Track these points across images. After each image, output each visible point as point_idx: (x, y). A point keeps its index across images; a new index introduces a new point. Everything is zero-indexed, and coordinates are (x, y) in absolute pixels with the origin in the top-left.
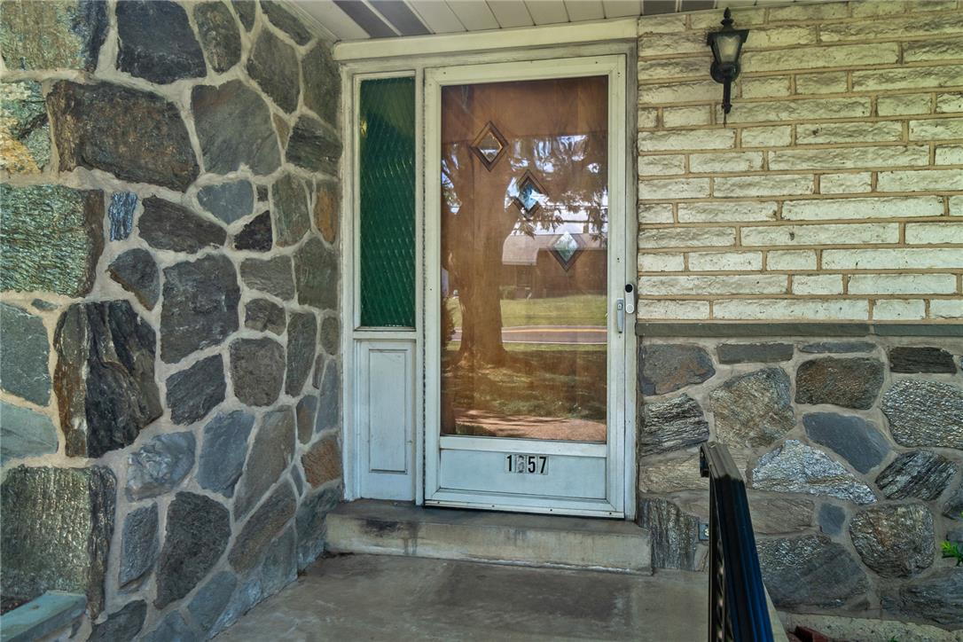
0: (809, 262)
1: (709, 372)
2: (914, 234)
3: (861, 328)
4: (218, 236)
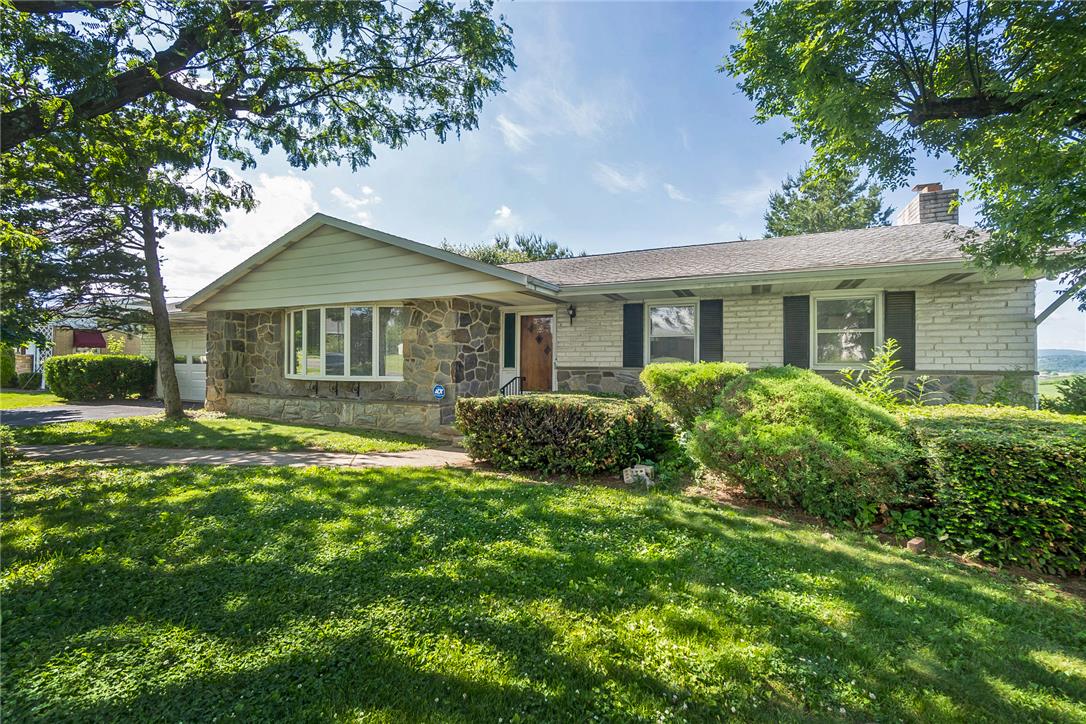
0: (588, 354)
1: (569, 377)
2: (607, 349)
3: (597, 368)
4: (474, 350)
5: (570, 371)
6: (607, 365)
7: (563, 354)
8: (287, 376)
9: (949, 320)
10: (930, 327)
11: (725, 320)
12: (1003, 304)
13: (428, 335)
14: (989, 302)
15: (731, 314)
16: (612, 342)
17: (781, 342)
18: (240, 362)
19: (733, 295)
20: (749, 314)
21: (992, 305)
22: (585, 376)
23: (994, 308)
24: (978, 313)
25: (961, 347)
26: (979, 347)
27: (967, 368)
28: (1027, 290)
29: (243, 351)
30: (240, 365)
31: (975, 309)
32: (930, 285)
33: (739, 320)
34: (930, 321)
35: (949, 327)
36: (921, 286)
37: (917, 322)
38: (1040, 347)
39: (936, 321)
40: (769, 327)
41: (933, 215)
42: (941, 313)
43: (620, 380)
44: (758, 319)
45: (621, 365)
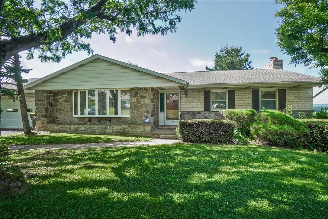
0: (192, 107)
1: (186, 114)
2: (198, 105)
3: (195, 111)
4: (155, 106)
5: (186, 112)
6: (198, 110)
7: (183, 107)
8: (74, 116)
9: (294, 97)
10: (290, 99)
11: (236, 96)
12: (306, 93)
13: (141, 100)
14: (303, 92)
15: (237, 94)
16: (200, 103)
17: (252, 103)
18: (51, 111)
19: (238, 89)
20: (243, 94)
21: (303, 93)
22: (191, 114)
23: (304, 94)
24: (300, 95)
25: (296, 104)
26: (300, 104)
27: (298, 110)
28: (311, 90)
29: (52, 106)
30: (51, 112)
31: (300, 94)
32: (289, 88)
33: (240, 96)
34: (289, 97)
35: (294, 99)
36: (287, 88)
37: (286, 97)
38: (313, 104)
39: (291, 97)
40: (248, 98)
41: (276, 66)
42: (292, 95)
43: (203, 115)
44: (245, 96)
45: (203, 110)
